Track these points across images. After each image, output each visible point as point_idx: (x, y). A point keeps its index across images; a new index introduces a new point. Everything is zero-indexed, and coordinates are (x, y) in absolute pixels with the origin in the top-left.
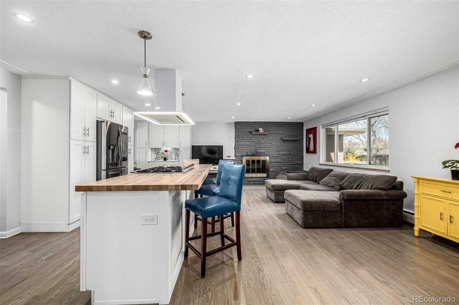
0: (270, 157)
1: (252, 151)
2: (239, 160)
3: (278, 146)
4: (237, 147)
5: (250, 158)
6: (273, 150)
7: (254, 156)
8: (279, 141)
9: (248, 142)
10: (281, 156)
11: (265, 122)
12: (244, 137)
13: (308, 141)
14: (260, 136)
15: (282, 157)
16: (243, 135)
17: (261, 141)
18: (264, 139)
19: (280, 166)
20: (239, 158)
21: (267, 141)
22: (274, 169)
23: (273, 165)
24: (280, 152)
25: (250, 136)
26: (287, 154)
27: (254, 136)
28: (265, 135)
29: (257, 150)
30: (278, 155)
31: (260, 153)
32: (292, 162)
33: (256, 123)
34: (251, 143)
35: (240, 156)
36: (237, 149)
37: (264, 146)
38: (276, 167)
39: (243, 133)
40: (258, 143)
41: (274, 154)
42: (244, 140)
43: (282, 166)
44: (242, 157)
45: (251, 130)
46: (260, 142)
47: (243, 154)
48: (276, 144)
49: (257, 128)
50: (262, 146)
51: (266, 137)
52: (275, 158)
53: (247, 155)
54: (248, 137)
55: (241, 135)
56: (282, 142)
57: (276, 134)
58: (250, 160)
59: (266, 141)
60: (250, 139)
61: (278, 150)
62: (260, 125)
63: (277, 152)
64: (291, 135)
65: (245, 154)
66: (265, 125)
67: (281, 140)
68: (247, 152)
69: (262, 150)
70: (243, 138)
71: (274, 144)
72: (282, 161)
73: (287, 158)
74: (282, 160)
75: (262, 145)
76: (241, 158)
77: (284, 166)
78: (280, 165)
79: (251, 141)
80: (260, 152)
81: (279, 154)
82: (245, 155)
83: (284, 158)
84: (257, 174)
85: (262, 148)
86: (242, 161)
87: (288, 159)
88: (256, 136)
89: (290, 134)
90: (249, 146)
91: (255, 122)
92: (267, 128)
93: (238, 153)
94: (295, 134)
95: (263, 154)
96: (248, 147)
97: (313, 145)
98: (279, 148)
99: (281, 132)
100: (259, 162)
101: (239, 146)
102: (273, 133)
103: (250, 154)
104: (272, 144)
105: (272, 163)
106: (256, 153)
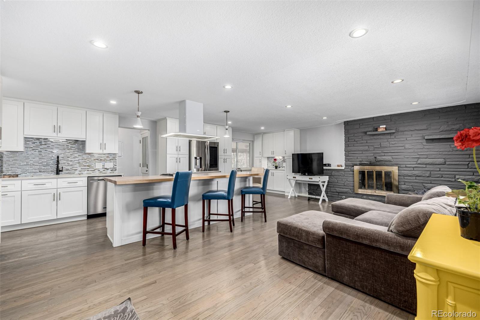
0: (399, 167)
1: (370, 158)
2: (350, 170)
3: (416, 150)
4: (347, 153)
5: (367, 168)
6: (406, 156)
7: (372, 165)
8: (420, 141)
9: (363, 147)
10: (424, 166)
11: (391, 115)
12: (356, 140)
14: (382, 137)
15: (426, 167)
16: (355, 138)
17: (384, 143)
18: (390, 140)
19: (422, 183)
20: (350, 167)
21: (396, 144)
22: (408, 186)
23: (406, 180)
24: (421, 159)
25: (366, 138)
26: (437, 163)
27: (372, 137)
28: (392, 134)
29: (378, 157)
30: (416, 164)
33: (375, 119)
34: (367, 147)
35: (351, 165)
36: (348, 156)
37: (389, 151)
38: (412, 184)
39: (355, 135)
40: (379, 146)
41: (409, 163)
42: (357, 143)
43: (426, 182)
44: (353, 166)
45: (366, 130)
46: (381, 146)
47: (356, 163)
48: (413, 147)
49: (376, 126)
50: (385, 151)
51: (393, 137)
52: (412, 169)
53: (361, 164)
54: (362, 140)
55: (352, 138)
56: (427, 143)
57: (412, 131)
58: (365, 171)
59: (393, 143)
60: (366, 141)
61: (418, 156)
62: (382, 120)
63: (416, 160)
64: (445, 129)
65: (358, 163)
66: (390, 120)
67: (424, 140)
68: (361, 160)
69: (385, 157)
70: (355, 141)
71: (407, 146)
72: (427, 175)
73: (438, 169)
74: (427, 173)
75: (386, 149)
76: (352, 168)
77: (431, 183)
78: (422, 181)
79: (367, 144)
80: (382, 160)
81: (419, 162)
82: (358, 165)
83: (432, 169)
84: (377, 192)
85: (386, 154)
86: (354, 171)
87: (440, 171)
88: (375, 137)
89: (444, 127)
90: (364, 152)
91: (373, 117)
92: (394, 122)
93: (349, 161)
95: (387, 163)
96: (362, 153)
98: (419, 153)
99: (424, 127)
100: (379, 174)
101: (350, 153)
102: (406, 131)
103: (365, 162)
104: (405, 147)
105: (405, 177)
106: (376, 161)
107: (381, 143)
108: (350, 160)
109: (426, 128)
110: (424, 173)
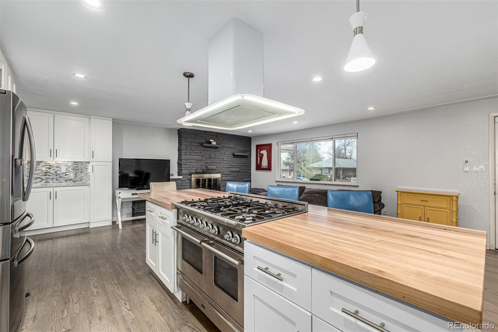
0: (221, 174)
1: (203, 167)
2: (187, 179)
3: (229, 162)
4: (185, 162)
5: (200, 177)
6: (224, 166)
7: (204, 174)
8: (230, 156)
9: (198, 156)
10: (232, 173)
11: (217, 132)
12: (193, 149)
13: (259, 157)
14: (211, 149)
15: (232, 174)
16: (192, 147)
18: (216, 152)
20: (187, 176)
21: (219, 156)
23: (224, 184)
24: (231, 168)
25: (201, 148)
26: (237, 171)
27: (205, 149)
28: (217, 148)
29: (208, 166)
30: (229, 172)
31: (210, 170)
32: (242, 179)
33: (207, 133)
34: (201, 157)
35: (188, 173)
36: (184, 165)
37: (215, 162)
39: (192, 144)
40: (209, 157)
41: (225, 171)
42: (193, 152)
44: (191, 175)
45: (201, 141)
46: (211, 157)
47: (192, 171)
48: (227, 159)
49: (208, 139)
50: (213, 162)
51: (217, 150)
52: (226, 175)
53: (197, 173)
54: (197, 150)
55: (189, 146)
56: (233, 157)
57: (227, 147)
58: (200, 179)
59: (218, 155)
60: (200, 152)
61: (229, 166)
62: (211, 135)
63: (228, 169)
65: (194, 171)
66: (216, 137)
67: (232, 155)
68: (196, 168)
69: (213, 166)
70: (191, 150)
71: (225, 159)
75: (213, 160)
76: (189, 177)
79: (201, 154)
80: (211, 168)
81: (230, 170)
82: (194, 173)
83: (235, 175)
85: (213, 164)
86: (191, 180)
87: (238, 176)
88: (207, 149)
89: (240, 149)
91: (206, 131)
92: (219, 140)
93: (186, 170)
94: (244, 149)
95: (213, 171)
96: (197, 162)
97: (267, 161)
98: (230, 164)
100: (210, 179)
101: (187, 161)
102: (225, 147)
103: (200, 171)
104: (223, 159)
105: (223, 182)
106: (207, 170)
107: (211, 154)
108: (187, 168)
109: (233, 147)
110: (232, 178)
